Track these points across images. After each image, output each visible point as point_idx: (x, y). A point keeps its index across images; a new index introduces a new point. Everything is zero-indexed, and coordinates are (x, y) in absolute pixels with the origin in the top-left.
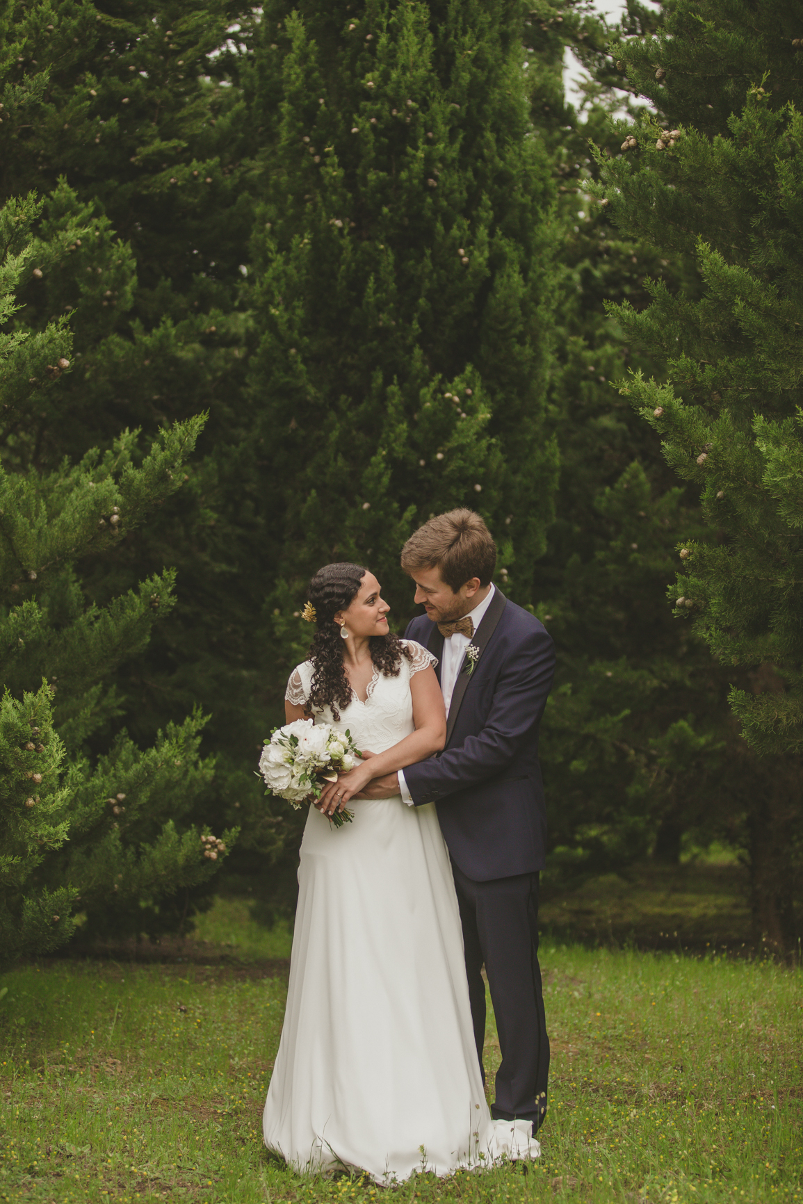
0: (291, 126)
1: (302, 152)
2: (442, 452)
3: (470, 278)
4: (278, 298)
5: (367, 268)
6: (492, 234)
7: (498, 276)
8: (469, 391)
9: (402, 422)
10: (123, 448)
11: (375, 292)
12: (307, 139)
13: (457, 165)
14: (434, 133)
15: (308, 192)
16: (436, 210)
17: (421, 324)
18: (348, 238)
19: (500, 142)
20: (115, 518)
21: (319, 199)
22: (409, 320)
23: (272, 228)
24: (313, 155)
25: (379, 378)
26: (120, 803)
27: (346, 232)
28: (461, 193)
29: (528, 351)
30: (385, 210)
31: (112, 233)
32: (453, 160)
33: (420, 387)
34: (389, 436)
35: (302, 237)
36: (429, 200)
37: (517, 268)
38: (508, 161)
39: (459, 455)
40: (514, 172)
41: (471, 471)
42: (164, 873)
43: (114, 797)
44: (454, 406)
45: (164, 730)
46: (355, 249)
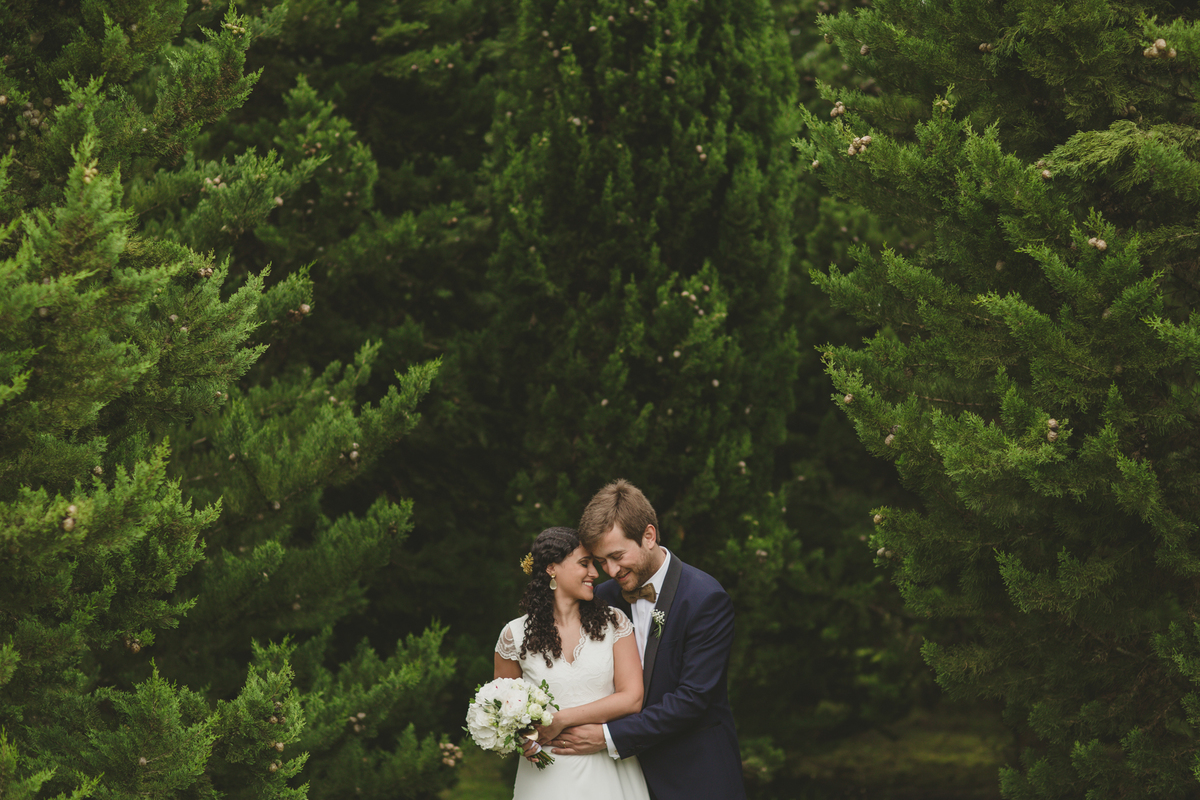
0: (530, 21)
1: (541, 46)
2: (679, 350)
3: (707, 176)
4: (518, 196)
5: (606, 166)
6: (730, 129)
7: (736, 170)
8: (707, 288)
9: (639, 321)
10: (363, 362)
11: (614, 190)
12: (546, 34)
13: (695, 60)
14: (672, 31)
15: (547, 85)
16: (674, 108)
17: (659, 221)
18: (586, 137)
19: (740, 34)
20: (355, 454)
21: (558, 96)
22: (646, 217)
23: (512, 117)
24: (552, 50)
25: (617, 277)
26: (360, 722)
27: (584, 130)
28: (699, 88)
29: (766, 245)
30: (623, 109)
31: (353, 134)
32: (691, 56)
33: (659, 284)
34: (626, 335)
35: (541, 135)
36: (667, 99)
37: (755, 163)
38: (747, 53)
39: (696, 353)
40: (753, 66)
41: (708, 369)
42: (404, 778)
43: (355, 715)
44: (691, 304)
45: (404, 641)
46: (593, 148)
